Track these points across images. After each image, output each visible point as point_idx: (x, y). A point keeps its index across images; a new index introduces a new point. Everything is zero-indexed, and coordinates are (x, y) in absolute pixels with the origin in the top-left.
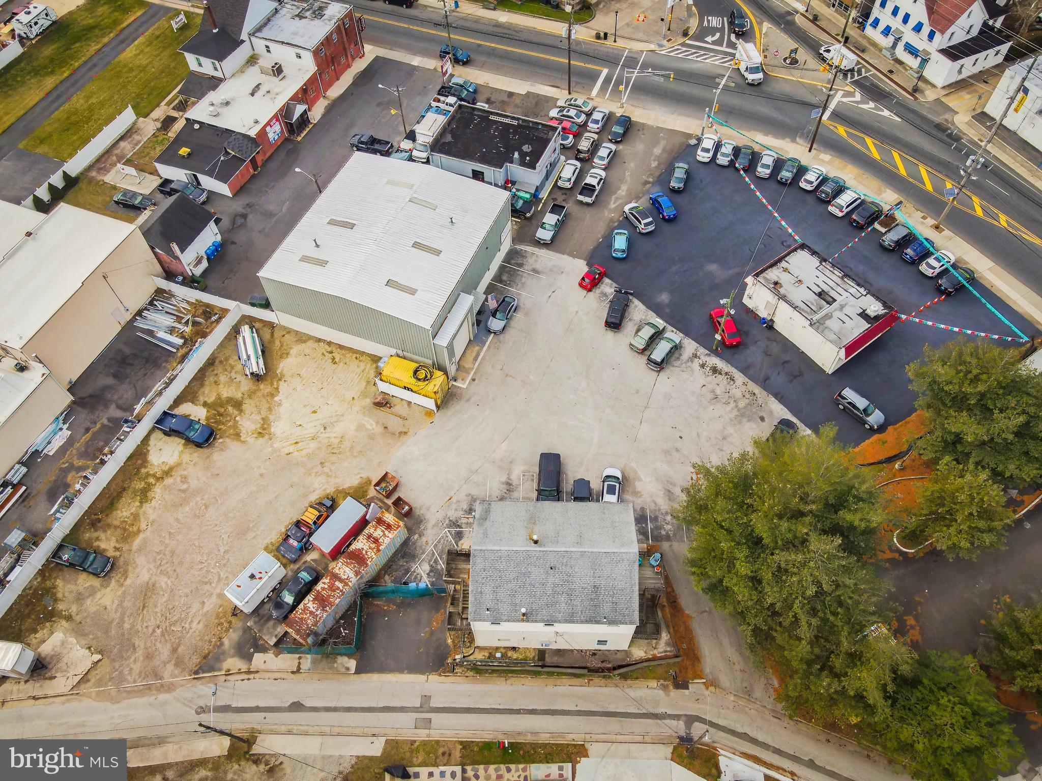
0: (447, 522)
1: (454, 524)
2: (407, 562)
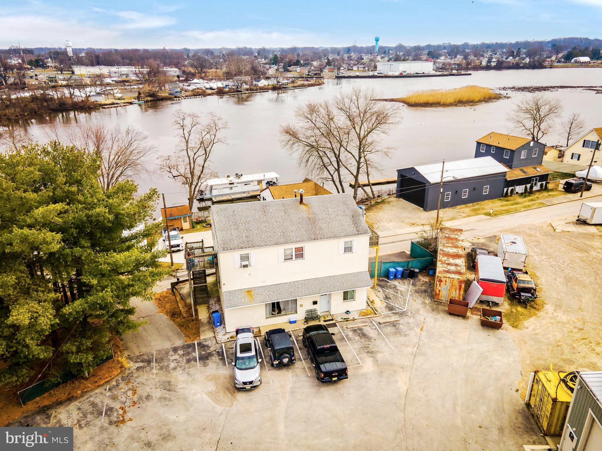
0: (409, 314)
2: (420, 289)
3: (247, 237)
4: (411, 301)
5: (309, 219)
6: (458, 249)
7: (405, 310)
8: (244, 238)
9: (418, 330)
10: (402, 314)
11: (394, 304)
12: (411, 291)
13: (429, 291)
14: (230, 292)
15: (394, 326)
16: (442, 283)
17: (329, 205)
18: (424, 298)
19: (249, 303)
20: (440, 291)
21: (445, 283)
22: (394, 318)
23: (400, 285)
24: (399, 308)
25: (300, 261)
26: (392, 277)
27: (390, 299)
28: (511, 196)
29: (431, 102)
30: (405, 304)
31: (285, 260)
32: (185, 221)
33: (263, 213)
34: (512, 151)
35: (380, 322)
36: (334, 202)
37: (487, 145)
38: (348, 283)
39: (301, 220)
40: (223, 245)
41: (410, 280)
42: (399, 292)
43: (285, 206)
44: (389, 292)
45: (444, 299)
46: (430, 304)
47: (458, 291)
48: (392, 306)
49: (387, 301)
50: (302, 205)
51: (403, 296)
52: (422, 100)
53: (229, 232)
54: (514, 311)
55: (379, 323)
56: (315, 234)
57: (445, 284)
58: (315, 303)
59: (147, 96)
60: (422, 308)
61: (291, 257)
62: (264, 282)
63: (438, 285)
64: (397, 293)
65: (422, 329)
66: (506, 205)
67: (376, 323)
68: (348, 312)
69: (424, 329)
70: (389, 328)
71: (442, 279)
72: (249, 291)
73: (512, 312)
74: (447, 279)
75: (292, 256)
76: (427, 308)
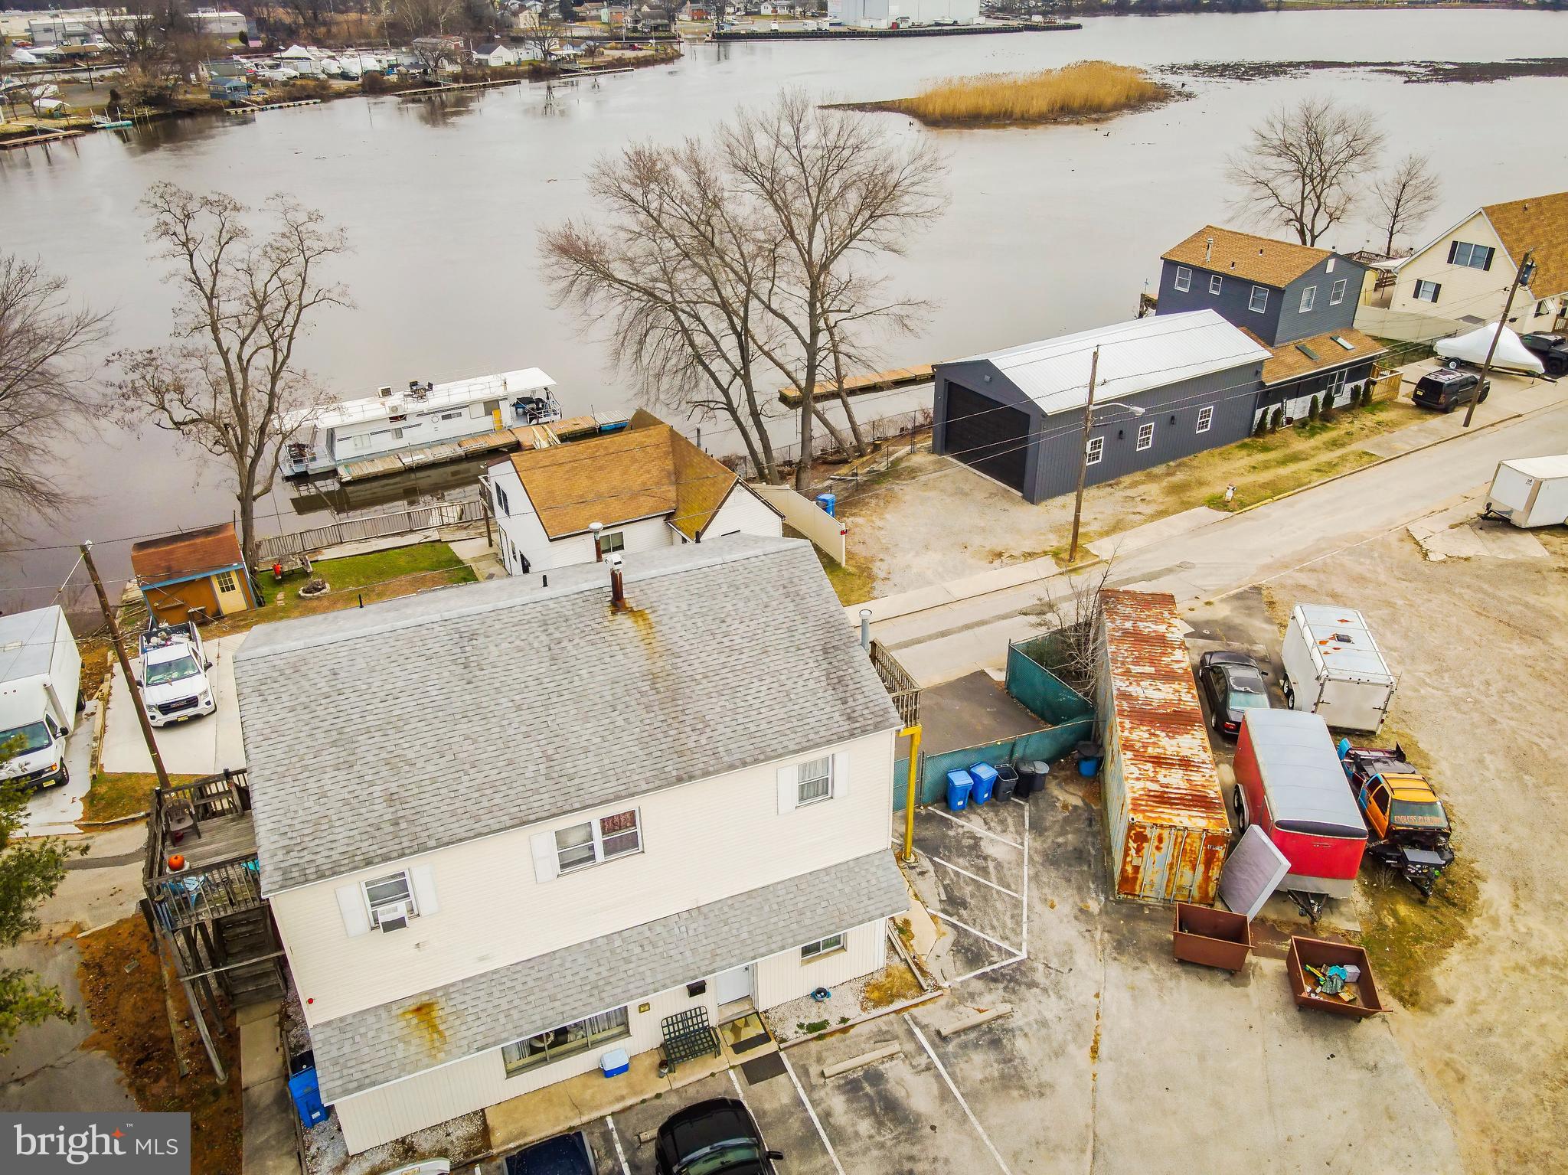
0: (1039, 976)
1: (1012, 979)
2: (1059, 845)
3: (390, 799)
4: (1039, 907)
5: (654, 678)
6: (1176, 686)
7: (1023, 955)
8: (380, 807)
9: (1081, 1055)
10: (1013, 979)
11: (982, 930)
12: (1031, 859)
13: (1093, 852)
14: (341, 1025)
15: (996, 1043)
16: (1145, 845)
17: (730, 607)
18: (1079, 889)
19: (426, 1061)
20: (1136, 869)
21: (1156, 843)
22: (992, 1003)
23: (990, 834)
24: (999, 949)
25: (625, 864)
26: (960, 803)
27: (964, 904)
28: (1273, 431)
29: (986, 111)
30: (1019, 924)
31: (563, 866)
32: (228, 588)
33: (459, 670)
34: (1277, 292)
35: (944, 1033)
36: (747, 592)
37: (1197, 270)
38: (820, 911)
39: (620, 690)
40: (280, 857)
41: (1022, 807)
42: (991, 865)
43: (551, 629)
44: (957, 874)
45: (1152, 894)
46: (1104, 918)
47: (1201, 868)
48: (977, 939)
49: (954, 920)
50: (620, 617)
51: (1008, 887)
52: (964, 105)
53: (311, 784)
54: (1390, 921)
55: (938, 1033)
56: (680, 754)
57: (1158, 848)
58: (697, 989)
59: (138, 105)
60: (1081, 941)
61: (586, 854)
62: (482, 959)
63: (1133, 852)
64: (984, 871)
65: (1094, 1051)
66: (1266, 466)
67: (928, 1037)
68: (820, 994)
69: (1103, 1050)
70: (978, 1057)
71: (1147, 832)
72: (423, 1010)
73: (1382, 926)
74: (1165, 833)
75: (592, 848)
76: (1098, 935)
